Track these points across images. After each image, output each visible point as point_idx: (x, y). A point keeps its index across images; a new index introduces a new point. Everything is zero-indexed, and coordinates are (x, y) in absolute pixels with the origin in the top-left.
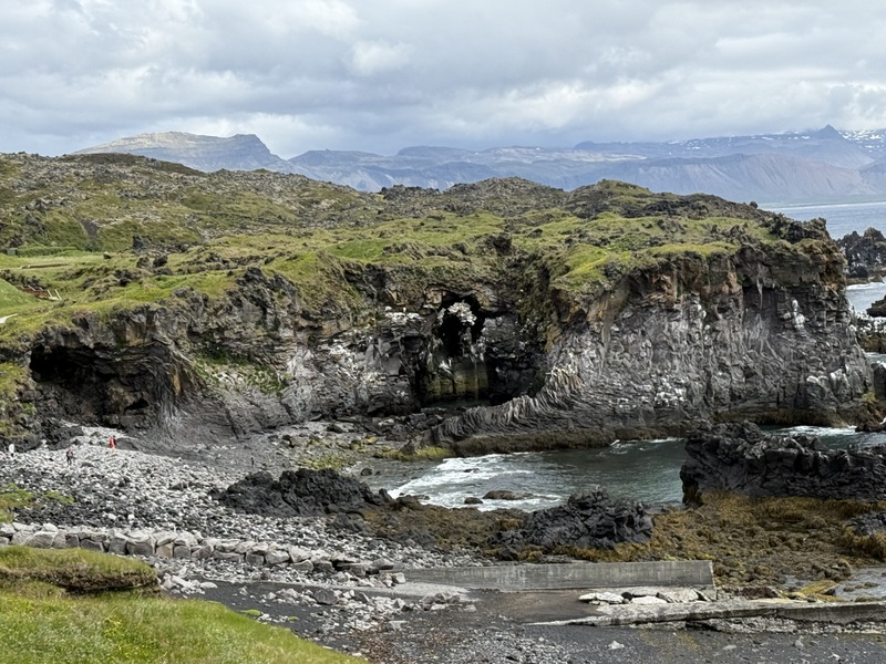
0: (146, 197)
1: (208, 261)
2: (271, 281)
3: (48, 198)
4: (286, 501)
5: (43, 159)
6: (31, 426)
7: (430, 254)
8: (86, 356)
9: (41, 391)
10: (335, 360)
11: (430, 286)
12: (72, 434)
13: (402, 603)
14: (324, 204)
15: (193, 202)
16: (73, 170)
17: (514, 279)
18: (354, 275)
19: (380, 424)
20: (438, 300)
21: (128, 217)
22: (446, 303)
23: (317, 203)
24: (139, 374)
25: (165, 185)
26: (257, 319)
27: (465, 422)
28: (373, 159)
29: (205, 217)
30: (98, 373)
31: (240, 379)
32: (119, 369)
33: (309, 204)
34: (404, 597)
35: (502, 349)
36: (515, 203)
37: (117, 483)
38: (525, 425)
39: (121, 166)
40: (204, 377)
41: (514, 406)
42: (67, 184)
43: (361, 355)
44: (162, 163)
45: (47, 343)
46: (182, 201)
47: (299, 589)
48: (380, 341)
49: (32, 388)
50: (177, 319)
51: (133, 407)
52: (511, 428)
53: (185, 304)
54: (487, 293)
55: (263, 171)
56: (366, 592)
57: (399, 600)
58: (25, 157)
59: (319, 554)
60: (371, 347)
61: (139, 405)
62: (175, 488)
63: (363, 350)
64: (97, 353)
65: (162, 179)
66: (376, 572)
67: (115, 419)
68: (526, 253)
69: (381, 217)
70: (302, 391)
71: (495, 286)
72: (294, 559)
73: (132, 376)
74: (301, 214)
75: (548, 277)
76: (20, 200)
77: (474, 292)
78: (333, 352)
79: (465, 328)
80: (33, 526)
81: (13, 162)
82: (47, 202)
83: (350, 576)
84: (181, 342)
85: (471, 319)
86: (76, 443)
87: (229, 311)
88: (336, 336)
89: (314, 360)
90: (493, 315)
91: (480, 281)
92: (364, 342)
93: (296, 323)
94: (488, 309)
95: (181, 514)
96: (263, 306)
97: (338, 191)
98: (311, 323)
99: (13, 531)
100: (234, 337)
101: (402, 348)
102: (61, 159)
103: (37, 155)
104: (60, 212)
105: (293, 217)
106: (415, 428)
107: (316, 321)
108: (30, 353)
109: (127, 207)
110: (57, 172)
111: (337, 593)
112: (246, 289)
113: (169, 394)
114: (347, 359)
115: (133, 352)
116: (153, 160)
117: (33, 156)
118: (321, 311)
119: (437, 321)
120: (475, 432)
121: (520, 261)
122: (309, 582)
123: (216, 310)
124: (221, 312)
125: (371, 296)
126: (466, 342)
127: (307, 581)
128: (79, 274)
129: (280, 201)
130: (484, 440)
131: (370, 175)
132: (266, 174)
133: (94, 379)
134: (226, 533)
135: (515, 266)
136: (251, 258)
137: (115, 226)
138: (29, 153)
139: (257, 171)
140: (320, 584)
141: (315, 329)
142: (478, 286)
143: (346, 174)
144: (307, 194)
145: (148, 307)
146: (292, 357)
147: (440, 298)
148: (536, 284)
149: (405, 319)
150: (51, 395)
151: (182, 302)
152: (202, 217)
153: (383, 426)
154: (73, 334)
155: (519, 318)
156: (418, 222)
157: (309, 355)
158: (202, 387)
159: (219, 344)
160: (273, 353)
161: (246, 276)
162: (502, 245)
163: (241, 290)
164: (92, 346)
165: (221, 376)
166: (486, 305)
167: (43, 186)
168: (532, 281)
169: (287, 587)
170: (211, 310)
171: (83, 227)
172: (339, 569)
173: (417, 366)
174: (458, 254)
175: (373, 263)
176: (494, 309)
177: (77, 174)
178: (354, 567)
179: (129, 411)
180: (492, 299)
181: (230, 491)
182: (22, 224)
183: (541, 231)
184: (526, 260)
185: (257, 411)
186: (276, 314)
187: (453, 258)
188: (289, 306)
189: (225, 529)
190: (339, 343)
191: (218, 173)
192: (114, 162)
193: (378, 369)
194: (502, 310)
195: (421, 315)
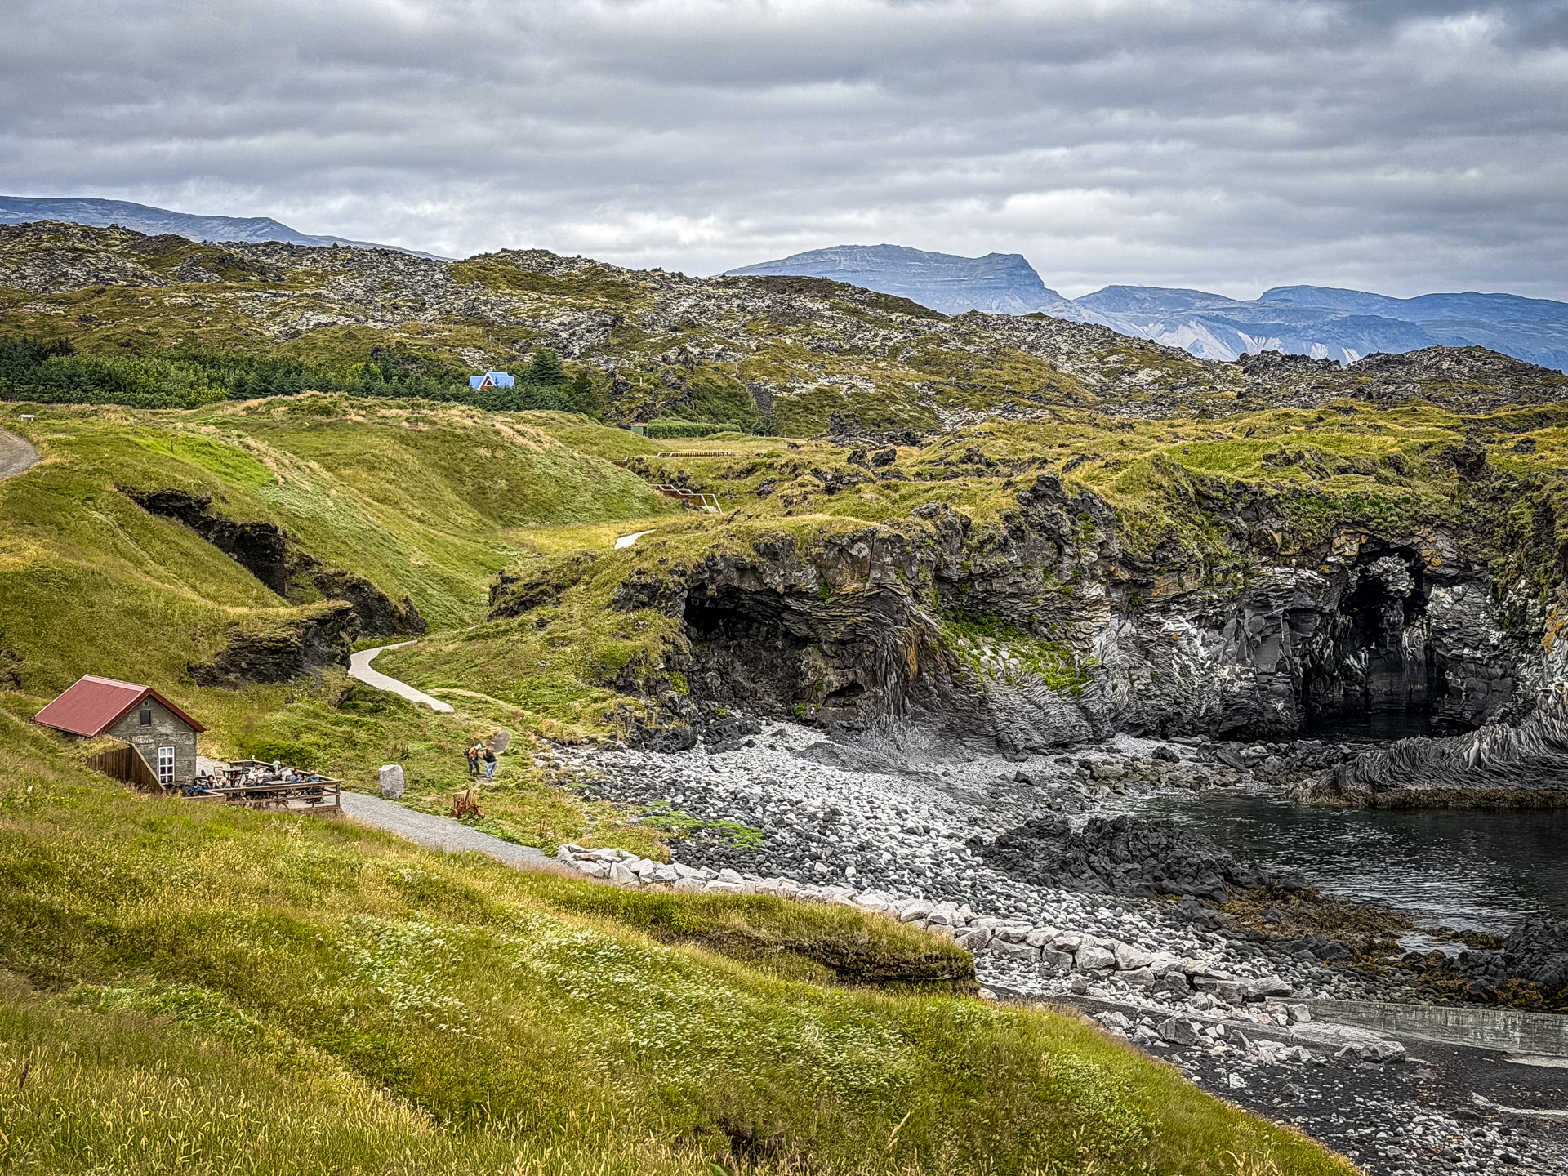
0: (851, 351)
1: (962, 461)
2: (1074, 500)
3: (697, 345)
4: (1093, 869)
5: (689, 282)
6: (684, 711)
7: (1342, 470)
8: (774, 605)
9: (698, 658)
10: (1171, 640)
11: (1340, 525)
12: (744, 730)
13: (1306, 1055)
14: (1143, 376)
15: (927, 363)
16: (737, 302)
17: (1490, 521)
18: (1211, 499)
19: (1243, 753)
20: (1351, 549)
21: (823, 382)
22: (1365, 557)
23: (1131, 374)
24: (852, 641)
25: (882, 332)
26: (1047, 562)
27: (1393, 761)
28: (1219, 305)
29: (948, 389)
30: (787, 633)
31: (1013, 661)
32: (821, 629)
33: (1115, 374)
34: (1309, 1045)
35: (1459, 640)
36: (1475, 391)
37: (821, 815)
38: (1500, 775)
39: (813, 299)
40: (957, 653)
41: (1481, 741)
42: (726, 324)
43: (1214, 634)
44: (879, 295)
45: (711, 578)
46: (910, 361)
47: (1131, 1013)
48: (1248, 613)
49: (686, 650)
50: (918, 555)
51: (840, 692)
52: (1475, 777)
53: (932, 530)
54: (1439, 545)
55: (1041, 316)
56: (1244, 1031)
57: (1300, 1048)
58: (662, 277)
59: (1163, 960)
60: (1232, 623)
61: (850, 690)
62: (911, 832)
63: (1220, 627)
64: (789, 601)
65: (878, 323)
66: (1260, 998)
67: (811, 711)
68: (1513, 479)
69: (1242, 404)
70: (1114, 687)
71: (1456, 532)
72: (1122, 964)
73: (841, 642)
74: (1103, 390)
75: (1552, 522)
76: (653, 345)
77: (1417, 540)
78: (1169, 626)
79: (1394, 600)
80: (704, 872)
81: (642, 284)
82: (696, 351)
83: (1216, 1001)
84: (922, 593)
85: (1405, 586)
86: (750, 744)
87: (1003, 547)
88: (1175, 599)
89: (1137, 640)
90: (1446, 582)
91: (1428, 521)
92: (1222, 614)
93: (1110, 575)
94: (1440, 571)
95: (929, 874)
96: (1059, 542)
97: (1167, 357)
98: (1137, 576)
99: (675, 877)
100: (1008, 590)
101: (1285, 628)
102: (717, 283)
103: (680, 275)
104: (716, 369)
105: (1090, 396)
106: (1303, 764)
107: (1145, 571)
108: (685, 594)
109: (823, 366)
110: (711, 304)
111: (1196, 1027)
112: (1031, 511)
113: (898, 676)
114: (1190, 640)
115: (846, 603)
116: (864, 291)
117: (673, 275)
118: (1154, 556)
119: (1348, 586)
120: (1410, 780)
121: (1502, 490)
122: (1149, 1004)
123: (983, 544)
124: (990, 546)
125: (1238, 536)
126: (1393, 626)
127: (1144, 1001)
128: (750, 471)
129: (1067, 368)
130: (1424, 793)
131: (1211, 330)
132: (1044, 322)
133: (779, 643)
134: (1002, 911)
135: (1493, 499)
136: (1034, 460)
137: (802, 396)
138: (668, 270)
139: (1031, 316)
140: (1164, 1008)
141: (1143, 586)
142: (1424, 530)
143: (1171, 327)
144: (1114, 358)
145: (873, 533)
146: (1101, 630)
147: (1356, 548)
148: (1528, 533)
149: (1293, 580)
150: (712, 664)
151: (929, 526)
152: (941, 387)
153: (1249, 757)
154: (754, 568)
155: (1495, 590)
156: (1312, 415)
157: (1129, 628)
158: (953, 669)
159: (983, 600)
160: (1071, 620)
161: (1033, 490)
162: (1469, 464)
163: (1025, 513)
164: (780, 589)
165: (984, 653)
166: (1435, 565)
167: (691, 325)
168: (1523, 526)
169: (1112, 1008)
170: (974, 543)
171: (751, 394)
172: (1195, 988)
173: (1307, 660)
174: (1391, 473)
175: (1244, 480)
176: (1450, 572)
177: (743, 308)
178: (1224, 988)
179: (833, 700)
180: (1447, 555)
181: (1002, 843)
182: (656, 386)
183: (1533, 442)
184: (1513, 491)
185: (1038, 716)
186: (1078, 555)
187: (1382, 480)
188: (1100, 544)
189: (1001, 903)
190: (1180, 612)
191: (965, 317)
192: (799, 291)
193: (1241, 661)
194: (1463, 573)
195: (1320, 574)
